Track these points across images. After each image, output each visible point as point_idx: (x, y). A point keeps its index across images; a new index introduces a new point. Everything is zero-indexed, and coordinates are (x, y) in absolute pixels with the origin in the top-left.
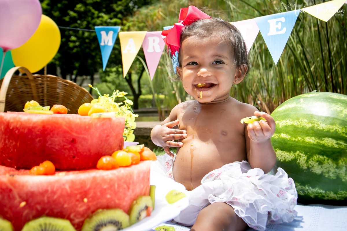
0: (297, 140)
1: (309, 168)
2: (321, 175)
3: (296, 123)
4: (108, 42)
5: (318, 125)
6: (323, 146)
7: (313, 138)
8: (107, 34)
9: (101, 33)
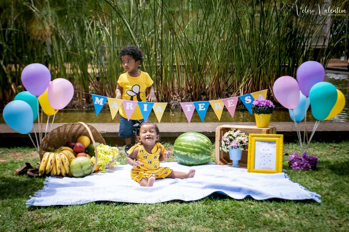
0: (188, 149)
1: (191, 157)
2: (194, 158)
5: (194, 145)
6: (195, 151)
7: (192, 148)
8: (99, 99)
9: (96, 98)
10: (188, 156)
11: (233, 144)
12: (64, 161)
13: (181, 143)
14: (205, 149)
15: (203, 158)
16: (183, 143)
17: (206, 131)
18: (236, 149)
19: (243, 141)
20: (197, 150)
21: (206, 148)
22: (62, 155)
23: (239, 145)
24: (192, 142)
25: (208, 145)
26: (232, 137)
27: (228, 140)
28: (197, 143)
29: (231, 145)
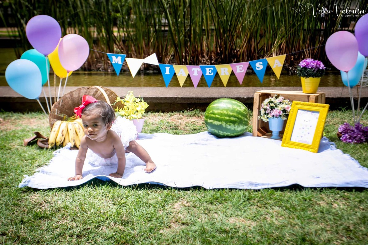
1: (226, 127)
2: (230, 129)
3: (222, 112)
4: (118, 62)
6: (231, 120)
7: (228, 117)
8: (117, 58)
9: (113, 57)
10: (222, 126)
11: (275, 112)
12: (78, 131)
13: (214, 111)
14: (242, 118)
15: (239, 128)
16: (216, 112)
17: (240, 97)
18: (278, 118)
19: (286, 109)
20: (233, 119)
21: (244, 117)
22: (75, 124)
23: (281, 114)
24: (227, 110)
25: (245, 113)
26: (274, 104)
27: (268, 108)
28: (233, 111)
29: (272, 114)
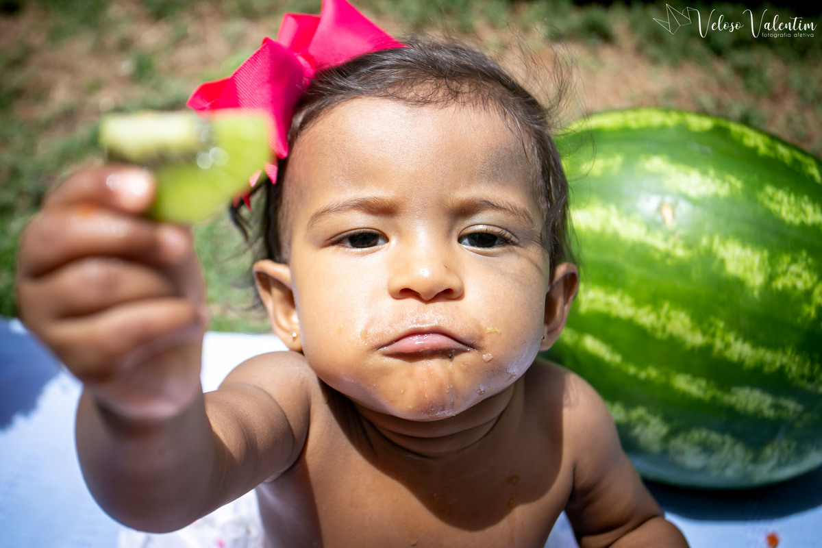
0: (643, 375)
3: (646, 317)
5: (727, 346)
7: (703, 383)
